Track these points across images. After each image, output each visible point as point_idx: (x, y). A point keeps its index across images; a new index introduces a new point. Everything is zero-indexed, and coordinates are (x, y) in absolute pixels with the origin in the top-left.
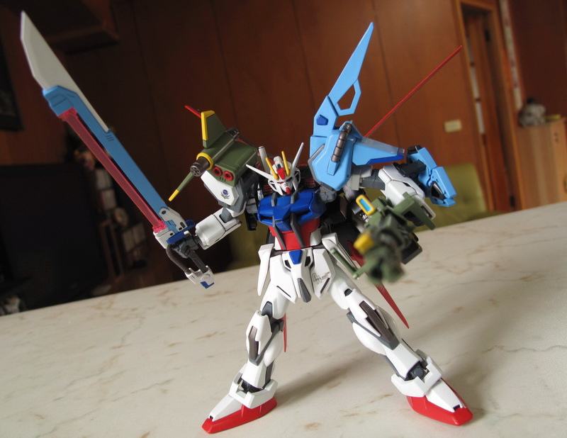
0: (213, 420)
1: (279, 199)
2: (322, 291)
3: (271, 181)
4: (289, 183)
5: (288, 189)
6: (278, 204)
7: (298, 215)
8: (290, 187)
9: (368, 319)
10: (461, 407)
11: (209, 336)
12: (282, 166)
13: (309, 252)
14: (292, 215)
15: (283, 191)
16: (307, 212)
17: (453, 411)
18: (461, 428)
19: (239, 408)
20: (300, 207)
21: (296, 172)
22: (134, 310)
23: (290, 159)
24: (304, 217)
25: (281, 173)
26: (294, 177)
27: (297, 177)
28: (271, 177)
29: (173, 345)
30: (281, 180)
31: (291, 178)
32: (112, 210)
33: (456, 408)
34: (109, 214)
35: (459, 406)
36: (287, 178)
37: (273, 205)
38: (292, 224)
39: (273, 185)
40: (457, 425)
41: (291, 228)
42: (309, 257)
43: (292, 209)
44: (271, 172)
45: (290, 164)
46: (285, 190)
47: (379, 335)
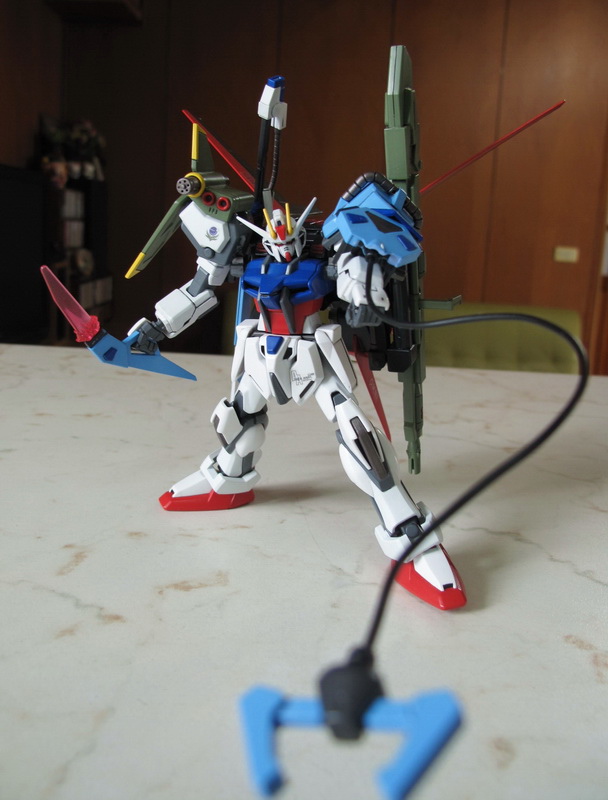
0: (174, 496)
1: (272, 266)
2: (302, 395)
3: (267, 242)
4: (290, 247)
5: (288, 254)
6: (269, 273)
7: (293, 291)
8: (291, 252)
9: (357, 442)
10: (454, 587)
11: (89, 416)
12: (283, 223)
13: (293, 342)
14: (285, 289)
15: (281, 256)
16: (305, 289)
17: (442, 589)
18: (447, 614)
19: (207, 491)
20: (297, 281)
21: (301, 232)
22: (22, 366)
23: (295, 214)
24: (300, 295)
25: (281, 230)
26: (297, 238)
27: (302, 239)
28: (267, 235)
29: (41, 415)
30: (279, 240)
31: (293, 240)
32: (74, 250)
33: (448, 587)
34: (69, 254)
35: (451, 585)
36: (288, 239)
37: (263, 272)
38: (281, 301)
39: (269, 247)
40: (442, 609)
41: (280, 307)
42: (291, 349)
43: (285, 282)
44: (268, 227)
45: (293, 220)
46: (284, 255)
47: (368, 468)
